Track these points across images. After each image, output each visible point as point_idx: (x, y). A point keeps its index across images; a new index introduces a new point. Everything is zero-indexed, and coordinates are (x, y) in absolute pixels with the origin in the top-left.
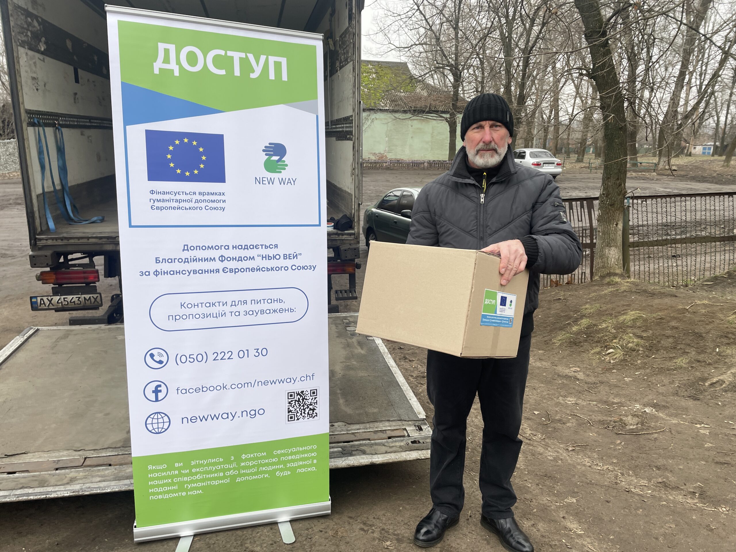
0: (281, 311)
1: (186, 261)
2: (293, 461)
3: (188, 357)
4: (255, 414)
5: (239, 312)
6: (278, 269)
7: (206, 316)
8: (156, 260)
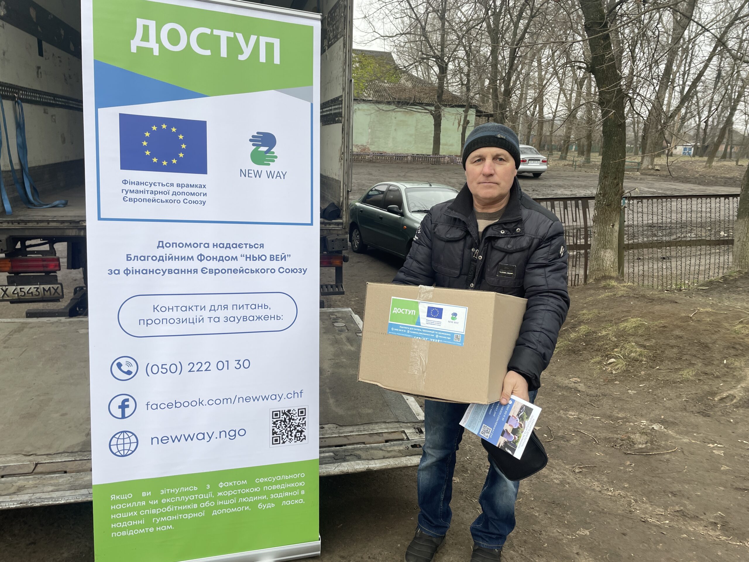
0: (266, 318)
1: (161, 259)
2: (278, 491)
3: (160, 367)
4: (235, 435)
5: (219, 318)
6: (264, 271)
7: (181, 321)
8: (127, 257)
